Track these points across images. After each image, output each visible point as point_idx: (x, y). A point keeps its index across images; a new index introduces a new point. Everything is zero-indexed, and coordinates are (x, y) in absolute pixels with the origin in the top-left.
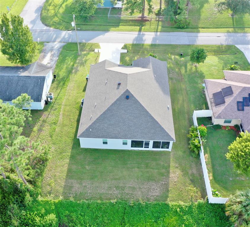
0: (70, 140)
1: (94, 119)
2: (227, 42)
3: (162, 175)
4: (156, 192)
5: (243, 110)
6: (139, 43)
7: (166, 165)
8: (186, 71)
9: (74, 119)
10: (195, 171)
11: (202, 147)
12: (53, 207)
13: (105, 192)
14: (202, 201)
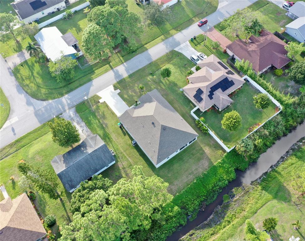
0: (148, 168)
1: (157, 151)
2: (168, 49)
3: (202, 154)
4: (206, 164)
5: (212, 98)
6: (121, 79)
7: (200, 148)
8: (165, 86)
9: (137, 156)
10: (212, 142)
11: (209, 129)
12: (172, 204)
13: (187, 180)
14: (226, 154)
